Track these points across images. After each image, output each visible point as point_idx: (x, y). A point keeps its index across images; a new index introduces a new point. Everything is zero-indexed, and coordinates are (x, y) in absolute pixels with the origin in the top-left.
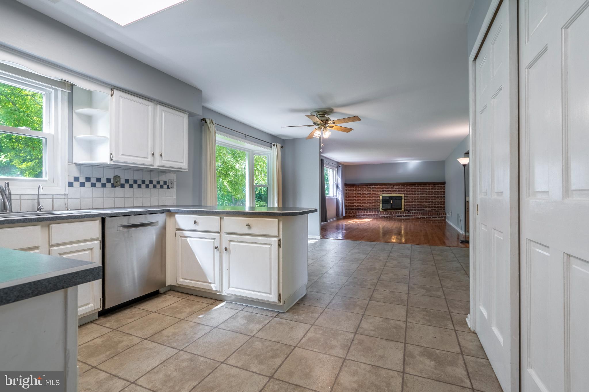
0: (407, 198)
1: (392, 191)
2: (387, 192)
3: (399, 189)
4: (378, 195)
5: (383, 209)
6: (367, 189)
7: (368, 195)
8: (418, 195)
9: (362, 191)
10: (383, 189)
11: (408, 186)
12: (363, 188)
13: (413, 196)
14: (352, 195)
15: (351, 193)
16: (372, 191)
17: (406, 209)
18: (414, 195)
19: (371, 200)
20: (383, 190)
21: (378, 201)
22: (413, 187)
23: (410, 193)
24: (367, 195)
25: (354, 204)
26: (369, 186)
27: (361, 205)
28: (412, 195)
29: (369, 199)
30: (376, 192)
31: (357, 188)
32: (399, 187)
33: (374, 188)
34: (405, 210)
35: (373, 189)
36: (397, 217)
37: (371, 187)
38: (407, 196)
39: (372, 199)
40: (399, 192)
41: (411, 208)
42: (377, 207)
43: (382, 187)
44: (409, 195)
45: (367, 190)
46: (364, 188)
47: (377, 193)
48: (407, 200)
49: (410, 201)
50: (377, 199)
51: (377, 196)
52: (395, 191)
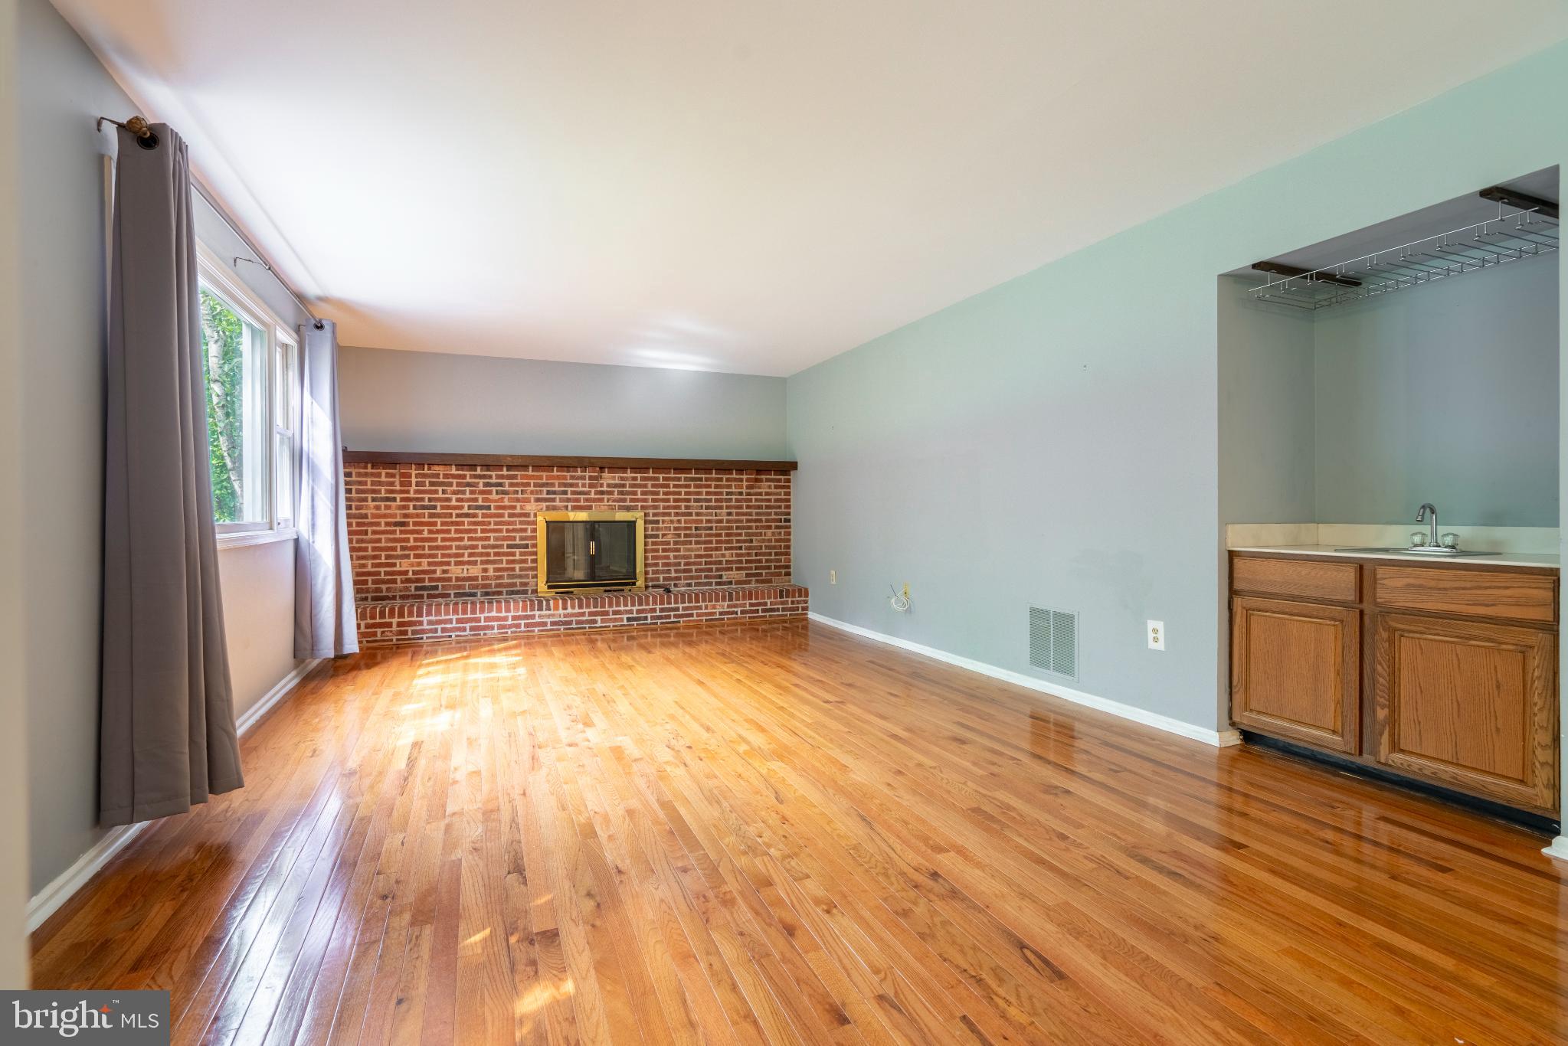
0: (658, 529)
1: (593, 496)
2: (568, 500)
3: (624, 486)
4: (527, 515)
5: (550, 587)
6: (469, 485)
7: (475, 516)
8: (698, 514)
9: (444, 492)
10: (553, 485)
11: (661, 476)
12: (446, 476)
13: (679, 521)
14: (385, 516)
15: (378, 508)
16: (494, 496)
17: (652, 580)
18: (684, 514)
19: (492, 542)
20: (548, 493)
21: (527, 546)
22: (679, 479)
23: (668, 507)
24: (467, 515)
25: (394, 565)
26: (479, 468)
27: (439, 569)
28: (677, 514)
29: (481, 539)
30: (518, 500)
31: (414, 480)
32: (622, 479)
33: (507, 482)
34: (650, 584)
35: (500, 485)
36: (625, 622)
37: (493, 474)
38: (657, 522)
39: (496, 539)
40: (624, 500)
41: (673, 575)
42: (520, 577)
43: (544, 474)
44: (664, 514)
45: (472, 492)
46: (454, 476)
47: (522, 508)
48: (657, 536)
49: (668, 543)
50: (522, 539)
51: (521, 523)
52: (606, 497)
